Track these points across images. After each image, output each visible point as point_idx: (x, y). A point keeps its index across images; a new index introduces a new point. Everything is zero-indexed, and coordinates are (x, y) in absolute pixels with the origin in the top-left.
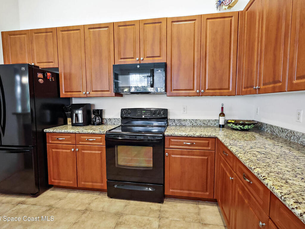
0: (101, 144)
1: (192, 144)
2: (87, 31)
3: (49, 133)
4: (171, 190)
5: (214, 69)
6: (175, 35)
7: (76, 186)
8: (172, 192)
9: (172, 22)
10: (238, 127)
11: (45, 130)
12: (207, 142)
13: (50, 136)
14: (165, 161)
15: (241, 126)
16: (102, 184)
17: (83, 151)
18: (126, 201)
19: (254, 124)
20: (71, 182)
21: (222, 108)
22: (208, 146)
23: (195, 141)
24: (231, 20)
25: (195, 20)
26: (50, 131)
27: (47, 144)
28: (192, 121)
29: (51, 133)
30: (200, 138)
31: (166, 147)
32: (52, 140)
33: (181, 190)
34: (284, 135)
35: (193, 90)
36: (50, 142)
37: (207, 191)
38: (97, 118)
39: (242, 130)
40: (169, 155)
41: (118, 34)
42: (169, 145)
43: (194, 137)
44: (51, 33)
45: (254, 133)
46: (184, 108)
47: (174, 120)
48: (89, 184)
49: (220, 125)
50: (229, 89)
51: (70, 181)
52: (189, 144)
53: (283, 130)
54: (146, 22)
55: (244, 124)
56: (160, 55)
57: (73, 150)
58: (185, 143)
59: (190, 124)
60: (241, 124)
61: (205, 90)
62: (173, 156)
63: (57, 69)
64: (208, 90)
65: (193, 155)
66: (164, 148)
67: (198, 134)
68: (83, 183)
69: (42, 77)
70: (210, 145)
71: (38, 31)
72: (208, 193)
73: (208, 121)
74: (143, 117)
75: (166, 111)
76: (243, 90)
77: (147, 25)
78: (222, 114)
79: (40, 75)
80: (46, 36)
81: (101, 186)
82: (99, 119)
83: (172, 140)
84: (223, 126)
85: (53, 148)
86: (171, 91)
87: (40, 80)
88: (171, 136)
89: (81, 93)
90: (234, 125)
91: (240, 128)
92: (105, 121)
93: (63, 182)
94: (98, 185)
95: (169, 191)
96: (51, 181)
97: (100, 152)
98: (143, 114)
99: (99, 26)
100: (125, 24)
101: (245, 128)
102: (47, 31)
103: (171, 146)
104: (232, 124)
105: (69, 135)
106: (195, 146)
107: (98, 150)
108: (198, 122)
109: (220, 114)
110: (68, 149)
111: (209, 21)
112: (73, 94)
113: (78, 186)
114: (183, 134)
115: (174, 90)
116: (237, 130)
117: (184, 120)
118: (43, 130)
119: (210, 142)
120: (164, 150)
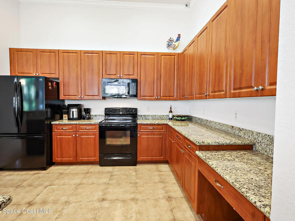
0: (95, 131)
1: (154, 129)
2: (82, 54)
3: (56, 124)
4: (141, 158)
5: (165, 84)
6: (142, 62)
7: (75, 161)
8: (142, 159)
9: (141, 55)
10: (179, 118)
11: (52, 123)
12: (162, 127)
13: (55, 127)
14: (138, 140)
15: (181, 118)
16: (95, 158)
17: (81, 136)
18: (112, 167)
19: (187, 117)
20: (72, 159)
21: (171, 108)
22: (163, 129)
23: (155, 127)
24: (175, 57)
25: (155, 55)
26: (56, 123)
27: (53, 133)
28: (153, 116)
29: (57, 124)
30: (158, 125)
31: (138, 131)
32: (57, 130)
33: (147, 157)
34: (199, 121)
35: (154, 96)
36: (56, 131)
37: (162, 156)
38: (87, 115)
39: (181, 120)
40: (140, 135)
41: (106, 59)
42: (140, 130)
43: (155, 124)
44: (54, 53)
45: (188, 122)
46: (148, 108)
47: (141, 116)
48: (85, 159)
49: (169, 118)
50: (174, 96)
51: (70, 158)
52: (152, 128)
53: (199, 119)
54: (124, 53)
55: (182, 117)
56: (133, 74)
57: (74, 135)
58: (149, 128)
59: (151, 118)
60: (181, 117)
61: (160, 97)
62: (142, 136)
63: (58, 79)
64: (162, 96)
65: (154, 135)
66: (137, 131)
67: (157, 122)
68: (81, 158)
69: (51, 85)
70: (164, 129)
71: (43, 51)
72: (163, 157)
73: (162, 116)
74: (121, 113)
75: (136, 110)
76: (181, 97)
77: (125, 55)
78: (171, 112)
79: (50, 84)
80: (50, 55)
81: (95, 159)
82: (88, 116)
83: (142, 127)
84: (171, 119)
85: (58, 135)
86: (140, 97)
87: (50, 87)
88: (141, 124)
89: (76, 97)
90: (177, 117)
91: (180, 119)
92: (92, 117)
93: (65, 159)
94: (92, 159)
95: (140, 158)
96: (55, 160)
97: (94, 136)
98: (121, 111)
99: (92, 52)
100: (111, 53)
101: (183, 119)
102: (50, 51)
103: (141, 130)
104: (176, 117)
105: (71, 126)
106: (155, 129)
107: (93, 135)
108: (157, 117)
109: (170, 112)
110: (70, 136)
111: (162, 56)
112: (70, 97)
113: (77, 161)
114: (149, 123)
115: (142, 96)
116: (178, 120)
117: (148, 116)
118: (50, 123)
119: (164, 127)
120: (137, 133)
